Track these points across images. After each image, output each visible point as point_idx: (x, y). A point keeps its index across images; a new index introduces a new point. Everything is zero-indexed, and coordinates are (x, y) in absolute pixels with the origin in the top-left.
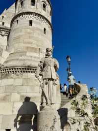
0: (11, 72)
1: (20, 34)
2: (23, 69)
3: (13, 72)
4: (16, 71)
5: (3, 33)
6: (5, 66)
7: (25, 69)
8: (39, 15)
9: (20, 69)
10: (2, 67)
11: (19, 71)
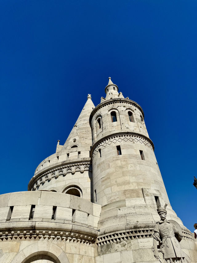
0: (112, 240)
1: (108, 171)
2: (128, 233)
3: (116, 239)
4: (119, 239)
5: (82, 168)
6: (102, 231)
7: (132, 232)
8: (128, 133)
9: (124, 233)
10: (99, 233)
11: (123, 238)
